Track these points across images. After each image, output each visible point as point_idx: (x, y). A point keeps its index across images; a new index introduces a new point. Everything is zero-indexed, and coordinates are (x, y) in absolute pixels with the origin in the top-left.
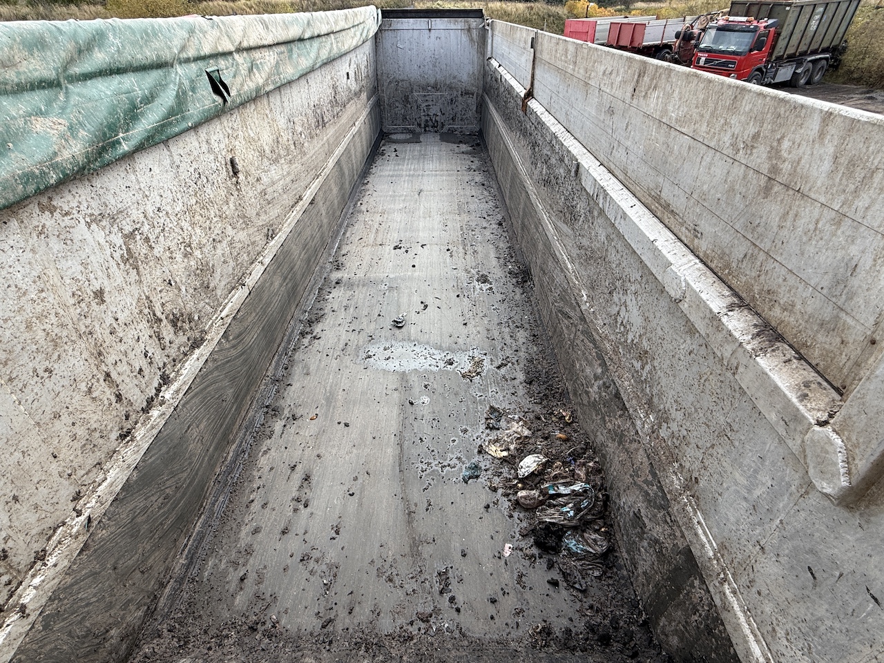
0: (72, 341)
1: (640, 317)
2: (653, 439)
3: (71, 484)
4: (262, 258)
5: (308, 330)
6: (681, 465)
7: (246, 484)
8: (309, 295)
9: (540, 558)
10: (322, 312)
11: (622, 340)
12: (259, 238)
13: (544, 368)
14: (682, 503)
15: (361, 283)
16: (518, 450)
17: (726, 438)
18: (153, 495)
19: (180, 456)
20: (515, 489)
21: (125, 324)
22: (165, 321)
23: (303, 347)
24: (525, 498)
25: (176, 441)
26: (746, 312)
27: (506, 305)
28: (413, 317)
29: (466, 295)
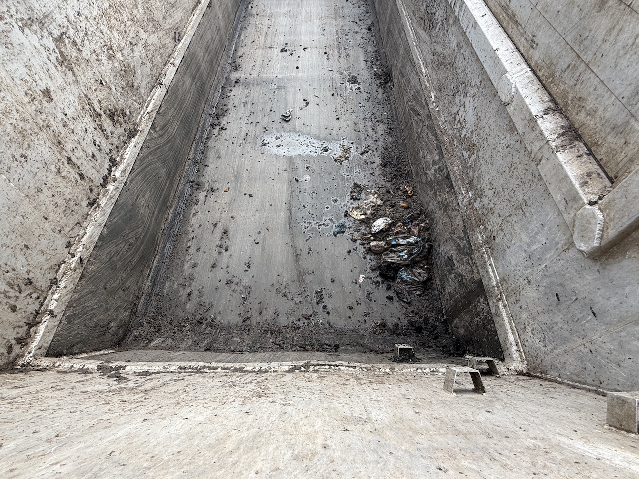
0: (35, 133)
1: (474, 116)
2: (469, 209)
3: (62, 237)
4: (173, 59)
5: (216, 122)
6: (485, 227)
7: (183, 236)
8: (214, 93)
9: (383, 283)
10: (226, 108)
11: (458, 135)
12: (168, 41)
13: (395, 154)
14: (482, 252)
15: (256, 83)
16: (372, 214)
17: (521, 210)
18: (121, 243)
19: (135, 218)
20: (369, 241)
21: (73, 119)
22: (104, 115)
23: (214, 136)
24: (375, 246)
25: (130, 207)
26: (558, 115)
27: (370, 103)
28: (298, 113)
29: (339, 94)
